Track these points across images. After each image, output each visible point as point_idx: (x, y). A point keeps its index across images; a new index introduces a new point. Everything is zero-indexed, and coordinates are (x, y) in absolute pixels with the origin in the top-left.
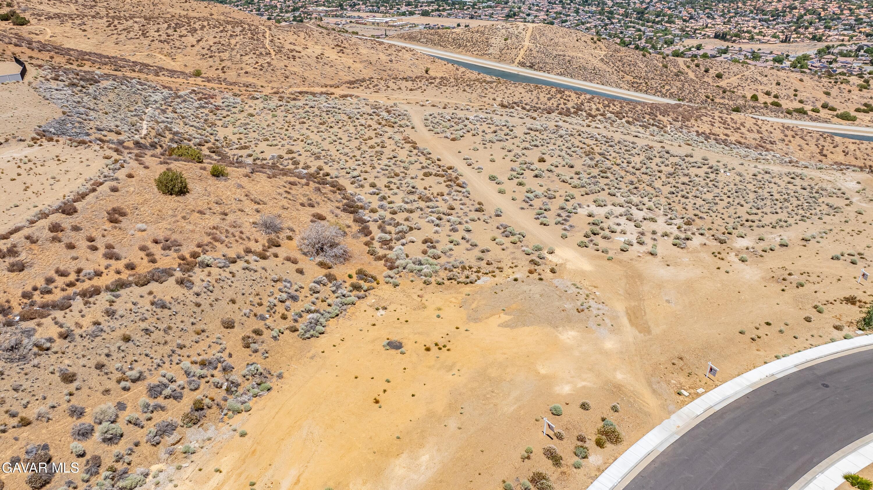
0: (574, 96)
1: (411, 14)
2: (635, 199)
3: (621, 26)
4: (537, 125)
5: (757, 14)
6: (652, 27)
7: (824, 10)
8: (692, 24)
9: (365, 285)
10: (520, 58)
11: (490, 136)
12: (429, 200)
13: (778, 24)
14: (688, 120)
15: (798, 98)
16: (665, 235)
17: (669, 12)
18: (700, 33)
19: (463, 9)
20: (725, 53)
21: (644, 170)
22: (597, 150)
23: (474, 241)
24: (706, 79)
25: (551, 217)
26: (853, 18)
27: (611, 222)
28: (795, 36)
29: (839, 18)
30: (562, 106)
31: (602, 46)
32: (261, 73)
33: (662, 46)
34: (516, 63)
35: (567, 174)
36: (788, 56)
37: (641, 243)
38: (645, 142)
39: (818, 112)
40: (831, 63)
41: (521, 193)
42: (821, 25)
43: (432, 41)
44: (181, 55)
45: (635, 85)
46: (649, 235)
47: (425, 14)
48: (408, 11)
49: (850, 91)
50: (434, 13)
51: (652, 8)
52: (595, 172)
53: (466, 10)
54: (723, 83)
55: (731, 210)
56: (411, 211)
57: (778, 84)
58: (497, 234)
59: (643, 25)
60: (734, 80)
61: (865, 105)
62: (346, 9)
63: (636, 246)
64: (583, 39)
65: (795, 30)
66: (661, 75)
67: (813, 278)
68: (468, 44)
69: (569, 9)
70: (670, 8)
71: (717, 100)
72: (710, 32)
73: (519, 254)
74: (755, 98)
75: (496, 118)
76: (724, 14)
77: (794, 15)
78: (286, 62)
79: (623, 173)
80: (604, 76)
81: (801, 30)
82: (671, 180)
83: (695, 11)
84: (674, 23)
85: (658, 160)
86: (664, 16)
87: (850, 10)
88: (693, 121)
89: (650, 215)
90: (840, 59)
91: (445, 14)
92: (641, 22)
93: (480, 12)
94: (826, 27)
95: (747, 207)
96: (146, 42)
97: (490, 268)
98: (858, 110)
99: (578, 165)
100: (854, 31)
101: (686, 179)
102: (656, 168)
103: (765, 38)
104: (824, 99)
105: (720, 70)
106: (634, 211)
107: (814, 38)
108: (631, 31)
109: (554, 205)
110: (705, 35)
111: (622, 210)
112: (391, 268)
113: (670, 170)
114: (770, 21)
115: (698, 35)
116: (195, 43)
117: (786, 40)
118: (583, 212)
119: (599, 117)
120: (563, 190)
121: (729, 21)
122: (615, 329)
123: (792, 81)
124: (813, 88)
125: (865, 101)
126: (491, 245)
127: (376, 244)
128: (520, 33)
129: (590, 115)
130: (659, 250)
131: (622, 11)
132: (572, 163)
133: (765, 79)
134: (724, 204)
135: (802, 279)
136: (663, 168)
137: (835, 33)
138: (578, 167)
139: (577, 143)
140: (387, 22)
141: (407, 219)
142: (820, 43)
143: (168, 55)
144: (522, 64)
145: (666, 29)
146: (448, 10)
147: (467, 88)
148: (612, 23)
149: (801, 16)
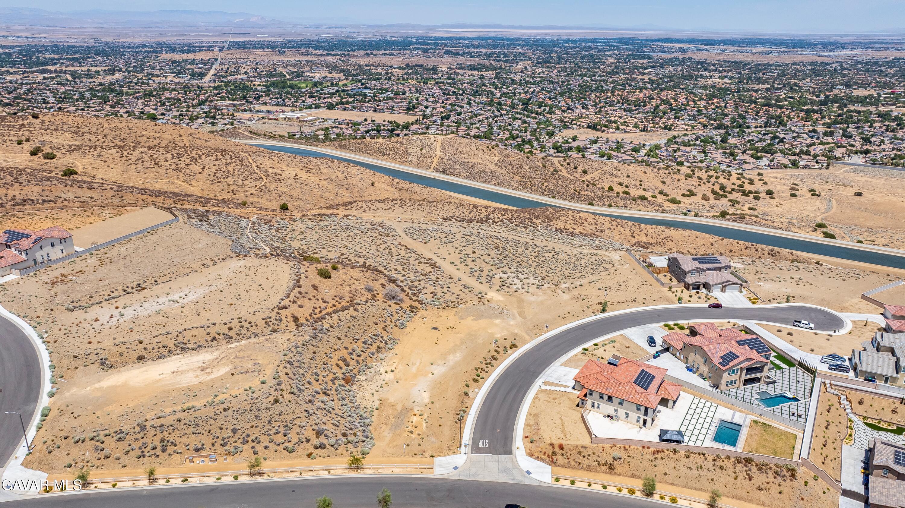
0: (484, 209)
1: (317, 107)
2: (520, 270)
3: (509, 118)
4: (467, 231)
5: (623, 104)
6: (535, 118)
7: (676, 100)
8: (568, 116)
9: (415, 311)
10: (434, 165)
11: (444, 240)
12: (426, 275)
13: (639, 113)
14: (551, 221)
15: (642, 187)
16: (533, 284)
17: (550, 102)
18: (576, 124)
19: (364, 102)
20: (596, 143)
21: (524, 255)
22: (501, 245)
23: (452, 291)
24: (575, 175)
25: (483, 280)
26: (695, 109)
27: (510, 280)
28: (652, 125)
29: (685, 109)
30: (477, 217)
31: (496, 153)
32: (262, 194)
33: (545, 137)
34: (432, 169)
35: (488, 259)
36: (644, 145)
37: (523, 288)
38: (525, 240)
39: (656, 198)
40: (675, 151)
41: (467, 269)
42: (671, 114)
43: (360, 150)
44: (194, 181)
45: (522, 183)
46: (526, 285)
47: (330, 107)
48: (313, 104)
49: (679, 180)
50: (339, 107)
51: (534, 99)
52: (501, 257)
53: (368, 102)
54: (588, 177)
55: (562, 272)
56: (420, 281)
57: (628, 176)
58: (462, 288)
59: (528, 116)
60: (596, 175)
61: (689, 191)
62: (251, 103)
63: (521, 289)
64: (481, 147)
65: (652, 120)
66: (541, 174)
67: (589, 297)
68: (391, 153)
69: (462, 100)
70: (550, 98)
71: (582, 193)
72: (585, 122)
73: (473, 295)
74: (611, 189)
75: (444, 228)
76: (596, 103)
77: (652, 105)
78: (276, 184)
79: (514, 257)
80: (499, 178)
81: (657, 119)
82: (536, 259)
83: (572, 101)
84: (555, 114)
85: (530, 250)
86: (545, 106)
87: (694, 101)
88: (554, 221)
89: (527, 276)
90: (683, 148)
91: (349, 106)
92: (526, 113)
93: (382, 104)
94: (675, 117)
95: (569, 270)
96: (162, 170)
97: (462, 302)
98: (683, 195)
99: (492, 254)
100: (696, 121)
101: (543, 259)
102: (530, 254)
103: (628, 128)
104: (661, 187)
105: (586, 167)
106: (520, 275)
107: (666, 128)
108: (518, 123)
109: (484, 274)
110: (580, 125)
111: (514, 275)
112: (422, 304)
113: (536, 254)
114: (633, 111)
115: (574, 126)
116: (201, 171)
117: (644, 130)
118: (497, 277)
119: (500, 223)
120: (487, 267)
121: (600, 111)
122: (514, 318)
123: (639, 173)
124: (654, 179)
125: (689, 188)
126: (461, 293)
127: (412, 296)
128: (432, 144)
129: (494, 222)
130: (530, 291)
131: (509, 102)
132: (488, 253)
133: (619, 172)
134: (560, 269)
135: (585, 297)
136: (533, 254)
137: (683, 122)
138: (493, 255)
139: (490, 242)
140: (298, 118)
141: (420, 284)
142: (670, 132)
143: (185, 181)
144: (436, 170)
145: (547, 121)
146: (351, 102)
147: (419, 207)
148: (501, 115)
149: (657, 107)
